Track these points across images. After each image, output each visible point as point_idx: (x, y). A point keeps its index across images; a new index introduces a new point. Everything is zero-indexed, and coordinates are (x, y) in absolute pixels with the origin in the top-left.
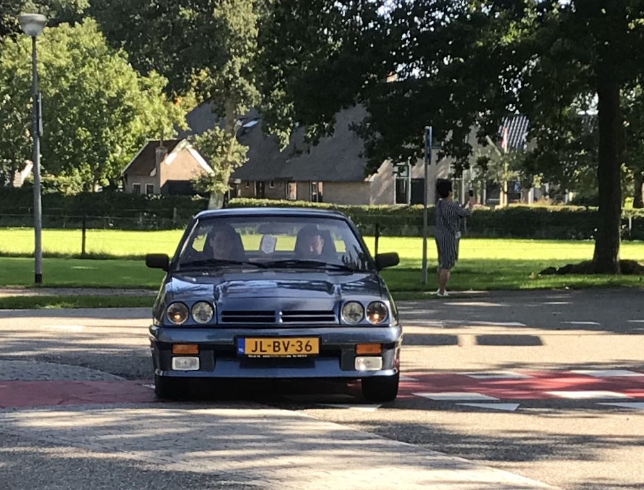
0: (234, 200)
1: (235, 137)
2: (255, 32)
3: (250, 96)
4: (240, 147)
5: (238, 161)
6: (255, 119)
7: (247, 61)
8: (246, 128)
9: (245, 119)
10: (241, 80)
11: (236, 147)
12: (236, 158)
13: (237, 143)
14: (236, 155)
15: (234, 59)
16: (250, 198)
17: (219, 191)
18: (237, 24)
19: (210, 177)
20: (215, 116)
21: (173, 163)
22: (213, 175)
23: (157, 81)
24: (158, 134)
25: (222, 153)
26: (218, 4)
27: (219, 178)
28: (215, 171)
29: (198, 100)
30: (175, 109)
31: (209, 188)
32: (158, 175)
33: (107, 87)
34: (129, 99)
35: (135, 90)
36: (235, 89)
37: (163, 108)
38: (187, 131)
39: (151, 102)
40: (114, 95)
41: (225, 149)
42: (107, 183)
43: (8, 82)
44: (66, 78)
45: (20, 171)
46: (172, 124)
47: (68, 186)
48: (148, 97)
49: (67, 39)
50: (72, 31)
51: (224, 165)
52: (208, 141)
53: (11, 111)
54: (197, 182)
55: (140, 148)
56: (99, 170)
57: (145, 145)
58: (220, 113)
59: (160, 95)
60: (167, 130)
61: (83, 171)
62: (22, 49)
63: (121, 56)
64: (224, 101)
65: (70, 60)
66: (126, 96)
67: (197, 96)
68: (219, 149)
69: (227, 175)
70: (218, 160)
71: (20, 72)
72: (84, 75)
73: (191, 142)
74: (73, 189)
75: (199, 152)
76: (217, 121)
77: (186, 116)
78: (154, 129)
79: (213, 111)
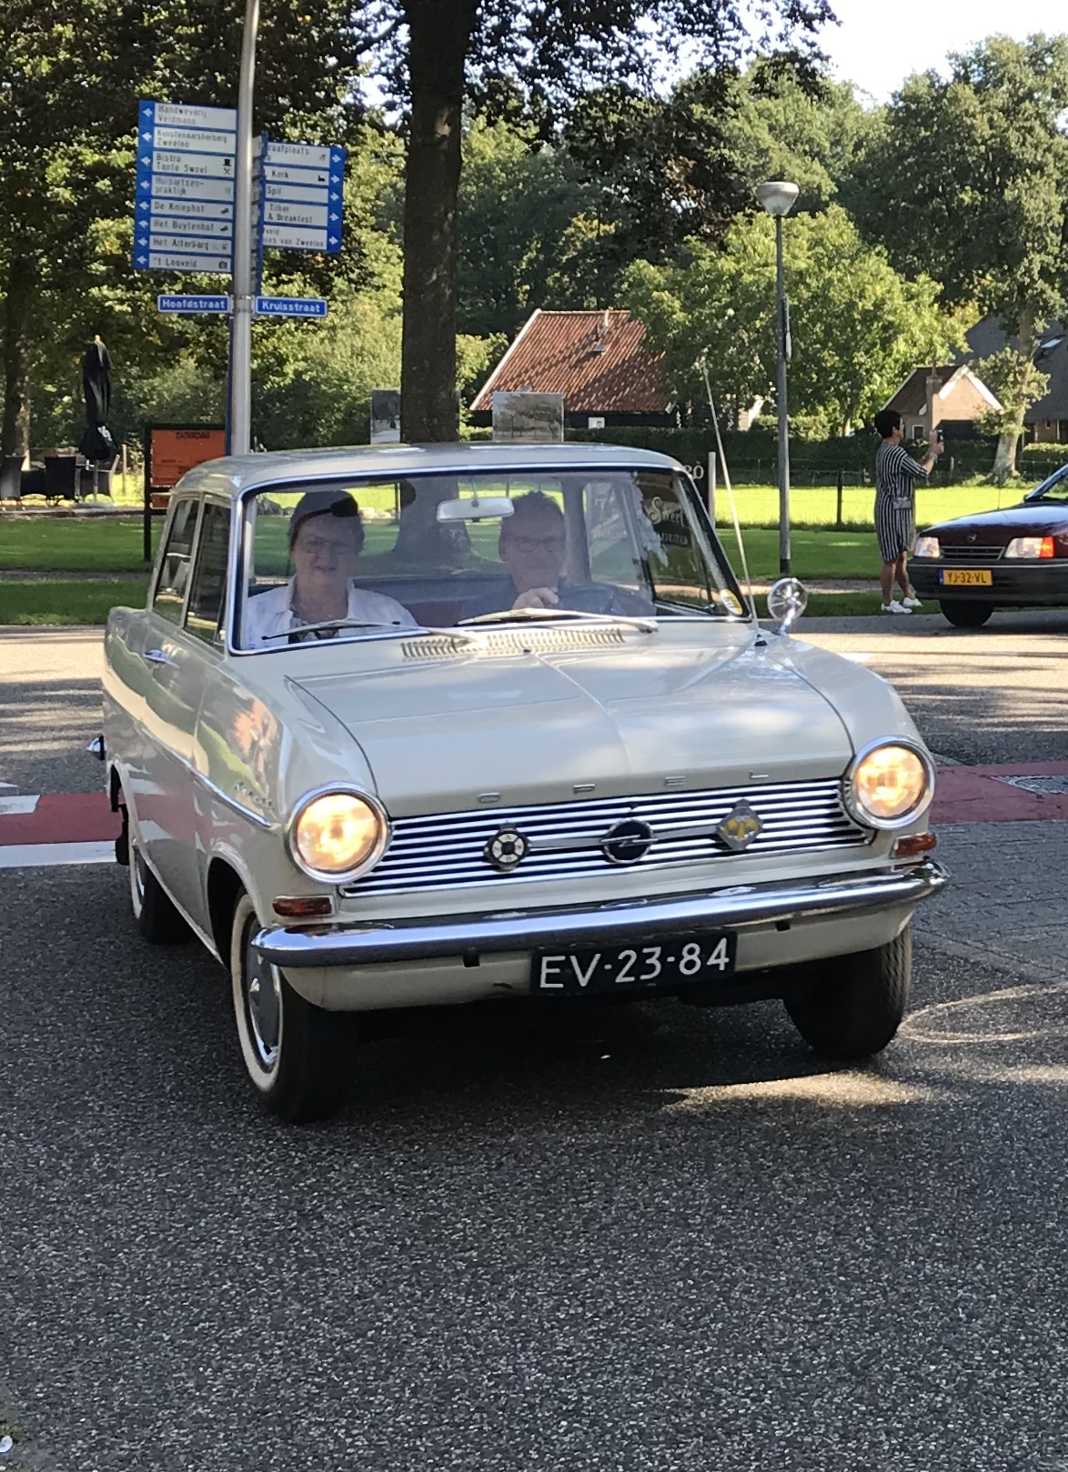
0: (1030, 447)
1: (1032, 361)
2: (1060, 219)
3: (1053, 306)
4: (1039, 375)
5: (1036, 393)
6: (1057, 338)
7: (1050, 259)
8: (1045, 349)
9: (1045, 337)
10: (1040, 284)
11: (1034, 375)
12: (1032, 389)
13: (1035, 369)
14: (1034, 385)
15: (1032, 255)
16: (1052, 442)
17: (1011, 435)
18: (1036, 209)
19: (998, 415)
20: (1004, 333)
21: (949, 397)
22: (1002, 413)
23: (927, 286)
24: (928, 359)
25: (1015, 383)
26: (1010, 183)
27: (1011, 416)
28: (1005, 407)
29: (981, 313)
30: (952, 326)
31: (997, 430)
32: (929, 414)
33: (861, 296)
34: (889, 312)
35: (899, 301)
36: (1033, 297)
37: (935, 323)
38: (968, 353)
39: (919, 314)
40: (869, 306)
41: (1019, 378)
42: (861, 424)
43: (731, 291)
44: (808, 286)
45: (747, 409)
46: (948, 345)
47: (810, 429)
48: (916, 310)
49: (808, 234)
50: (813, 223)
51: (1017, 398)
52: (996, 366)
53: (735, 330)
54: (983, 422)
55: (905, 378)
56: (851, 407)
57: (912, 373)
58: (1011, 329)
59: (931, 305)
60: (941, 352)
61: (830, 409)
62: (749, 248)
63: (878, 254)
64: (1017, 314)
65: (812, 262)
66: (886, 307)
67: (980, 308)
68: (1011, 378)
69: (1021, 414)
70: (1010, 393)
71: (747, 278)
72: (830, 281)
73: (972, 369)
74: (816, 433)
75: (984, 382)
76: (1007, 339)
77: (966, 334)
78: (924, 351)
79: (1003, 327)
